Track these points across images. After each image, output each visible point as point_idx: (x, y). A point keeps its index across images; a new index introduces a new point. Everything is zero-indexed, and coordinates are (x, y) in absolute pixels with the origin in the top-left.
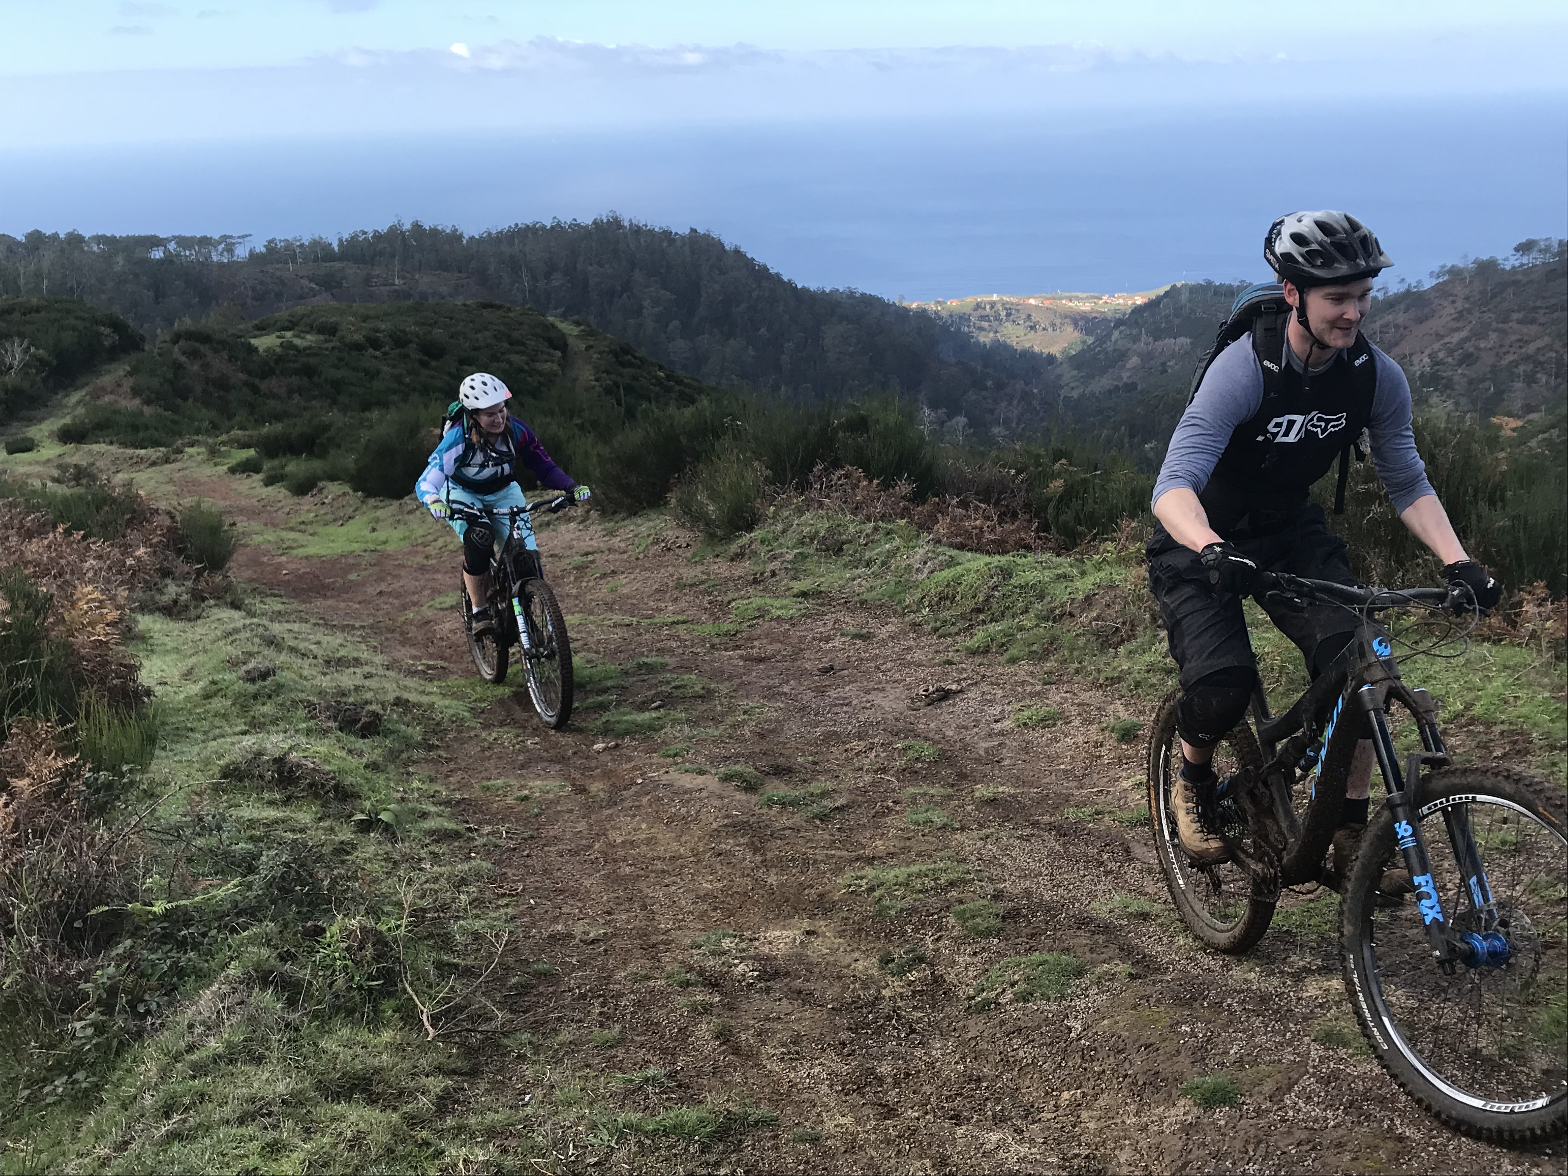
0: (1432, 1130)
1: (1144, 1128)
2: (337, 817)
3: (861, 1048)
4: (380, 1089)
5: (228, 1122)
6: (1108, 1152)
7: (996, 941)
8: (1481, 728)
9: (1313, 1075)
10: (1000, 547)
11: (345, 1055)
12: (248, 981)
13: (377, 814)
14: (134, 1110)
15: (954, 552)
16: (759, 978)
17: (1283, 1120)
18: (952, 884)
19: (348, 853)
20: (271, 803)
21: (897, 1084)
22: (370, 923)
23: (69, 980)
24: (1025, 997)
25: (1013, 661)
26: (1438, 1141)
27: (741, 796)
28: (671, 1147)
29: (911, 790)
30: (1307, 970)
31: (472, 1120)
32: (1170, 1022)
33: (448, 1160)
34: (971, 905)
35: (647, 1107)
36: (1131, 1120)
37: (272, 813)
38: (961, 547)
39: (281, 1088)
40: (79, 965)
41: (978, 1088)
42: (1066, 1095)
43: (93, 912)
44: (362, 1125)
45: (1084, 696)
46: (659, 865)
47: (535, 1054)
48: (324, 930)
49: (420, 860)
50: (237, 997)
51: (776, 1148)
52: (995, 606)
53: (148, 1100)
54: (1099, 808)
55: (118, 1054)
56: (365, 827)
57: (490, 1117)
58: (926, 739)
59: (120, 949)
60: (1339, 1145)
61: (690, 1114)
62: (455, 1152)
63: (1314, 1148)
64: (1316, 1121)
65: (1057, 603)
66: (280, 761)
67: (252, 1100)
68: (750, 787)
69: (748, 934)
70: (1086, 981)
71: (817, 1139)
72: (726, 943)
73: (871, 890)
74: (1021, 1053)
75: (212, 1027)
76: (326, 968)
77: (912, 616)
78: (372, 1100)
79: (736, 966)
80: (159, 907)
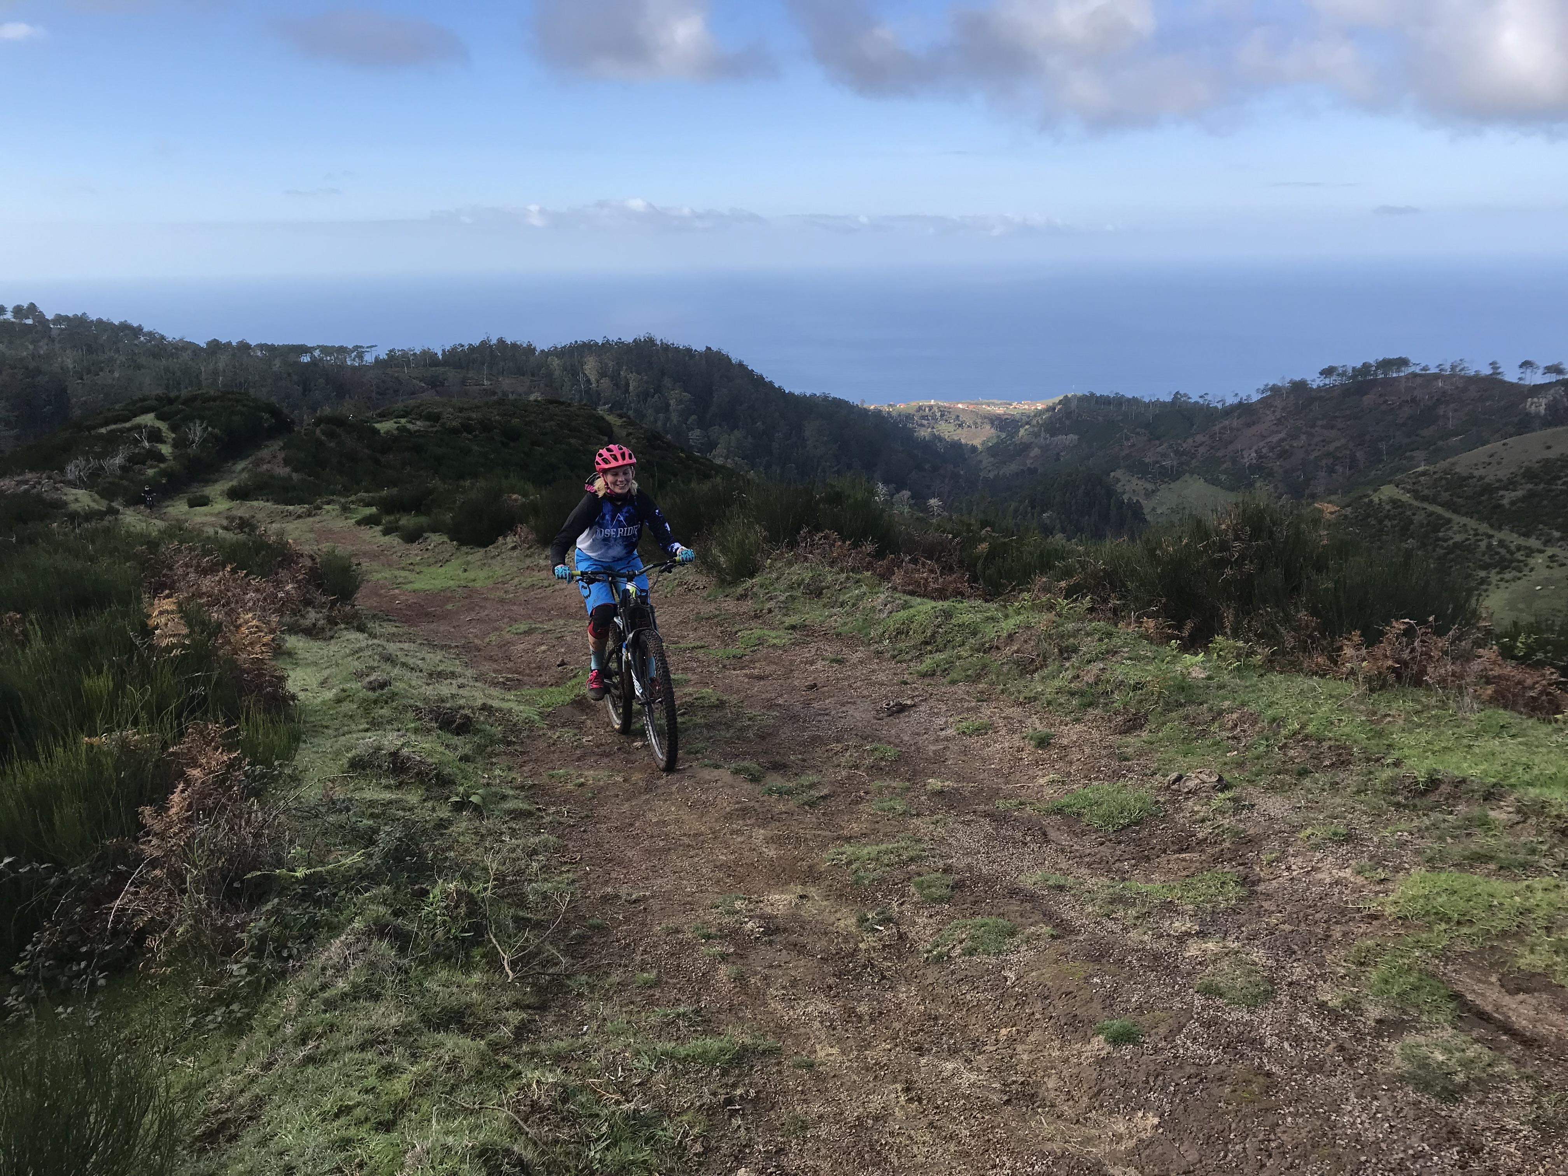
0: (1293, 1068)
1: (1066, 1061)
2: (437, 799)
3: (844, 991)
4: (471, 1020)
5: (352, 1048)
6: (1039, 1079)
7: (947, 906)
8: (1314, 744)
9: (1197, 1020)
10: (941, 594)
11: (443, 992)
12: (369, 933)
13: (468, 797)
14: (279, 1036)
15: (909, 597)
16: (764, 933)
17: (1175, 1057)
18: (912, 859)
19: (446, 828)
20: (387, 787)
21: (872, 1021)
22: (464, 887)
23: (228, 929)
24: (971, 952)
25: (953, 682)
26: (1298, 1077)
27: (748, 786)
28: (699, 1071)
29: (878, 783)
30: (1188, 934)
31: (543, 1047)
32: (1084, 975)
33: (524, 1081)
34: (927, 878)
35: (678, 1038)
36: (1057, 1053)
37: (387, 796)
38: (912, 593)
39: (394, 1020)
40: (237, 919)
41: (936, 1024)
42: (1004, 1031)
43: (249, 876)
44: (457, 1051)
45: (1008, 711)
46: (686, 840)
47: (591, 993)
48: (428, 892)
49: (501, 834)
50: (360, 946)
51: (780, 1072)
52: (939, 640)
53: (289, 1030)
54: (1023, 799)
55: (265, 989)
56: (459, 807)
57: (557, 1044)
58: (890, 743)
59: (269, 906)
60: (1221, 1079)
61: (712, 1044)
62: (531, 1075)
63: (1201, 1081)
64: (1201, 1058)
65: (987, 639)
66: (395, 755)
67: (371, 1030)
68: (755, 779)
69: (754, 897)
70: (1017, 940)
71: (812, 1066)
72: (738, 904)
73: (849, 863)
74: (968, 997)
75: (341, 970)
76: (428, 922)
77: (876, 646)
78: (464, 1030)
79: (746, 923)
80: (300, 873)
